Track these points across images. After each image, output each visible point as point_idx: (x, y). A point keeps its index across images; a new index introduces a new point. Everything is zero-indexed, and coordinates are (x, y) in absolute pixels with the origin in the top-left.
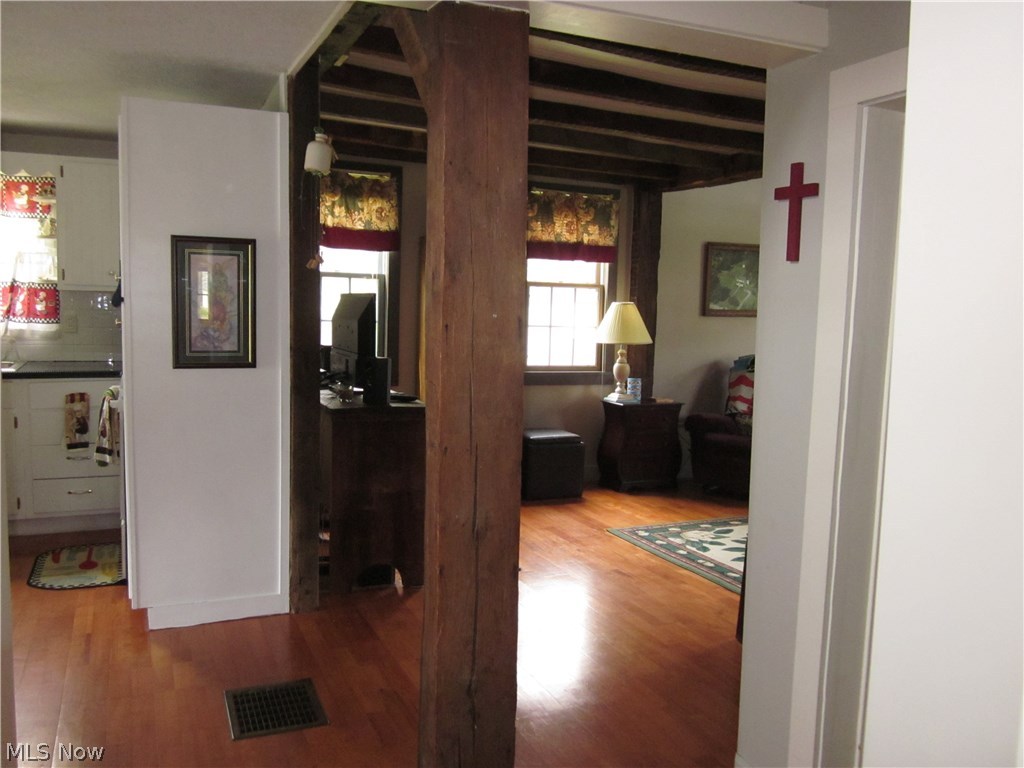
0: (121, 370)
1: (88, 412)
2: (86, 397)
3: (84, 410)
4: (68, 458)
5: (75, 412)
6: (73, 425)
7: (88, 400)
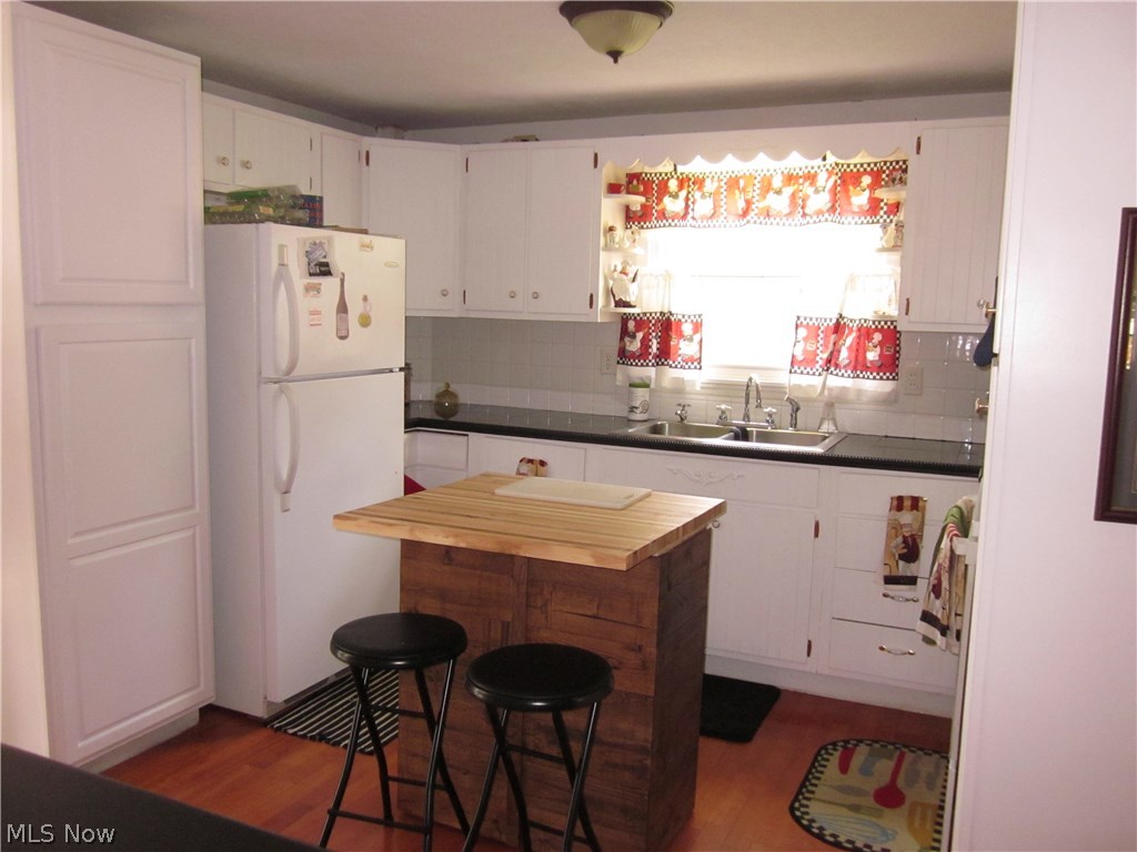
0: (982, 467)
1: (921, 528)
2: (921, 504)
3: (916, 526)
4: (885, 595)
5: (902, 526)
6: (896, 547)
7: (924, 508)
